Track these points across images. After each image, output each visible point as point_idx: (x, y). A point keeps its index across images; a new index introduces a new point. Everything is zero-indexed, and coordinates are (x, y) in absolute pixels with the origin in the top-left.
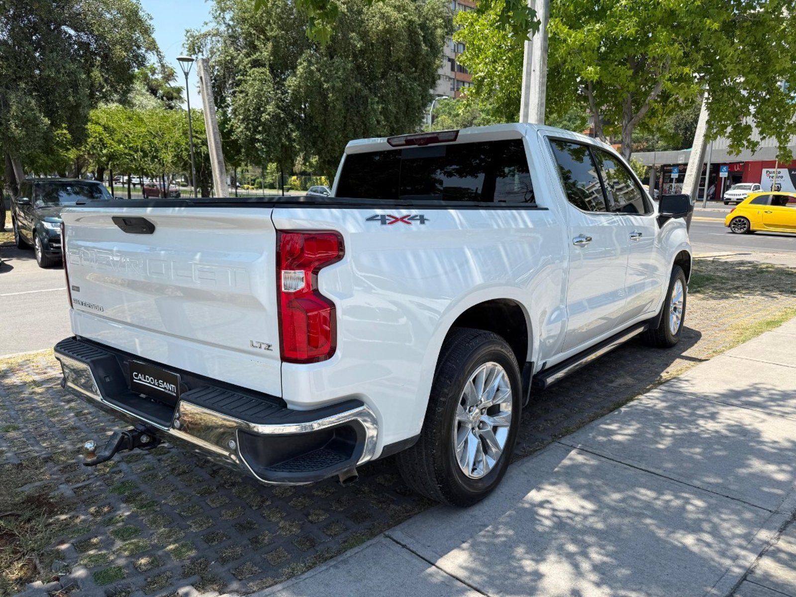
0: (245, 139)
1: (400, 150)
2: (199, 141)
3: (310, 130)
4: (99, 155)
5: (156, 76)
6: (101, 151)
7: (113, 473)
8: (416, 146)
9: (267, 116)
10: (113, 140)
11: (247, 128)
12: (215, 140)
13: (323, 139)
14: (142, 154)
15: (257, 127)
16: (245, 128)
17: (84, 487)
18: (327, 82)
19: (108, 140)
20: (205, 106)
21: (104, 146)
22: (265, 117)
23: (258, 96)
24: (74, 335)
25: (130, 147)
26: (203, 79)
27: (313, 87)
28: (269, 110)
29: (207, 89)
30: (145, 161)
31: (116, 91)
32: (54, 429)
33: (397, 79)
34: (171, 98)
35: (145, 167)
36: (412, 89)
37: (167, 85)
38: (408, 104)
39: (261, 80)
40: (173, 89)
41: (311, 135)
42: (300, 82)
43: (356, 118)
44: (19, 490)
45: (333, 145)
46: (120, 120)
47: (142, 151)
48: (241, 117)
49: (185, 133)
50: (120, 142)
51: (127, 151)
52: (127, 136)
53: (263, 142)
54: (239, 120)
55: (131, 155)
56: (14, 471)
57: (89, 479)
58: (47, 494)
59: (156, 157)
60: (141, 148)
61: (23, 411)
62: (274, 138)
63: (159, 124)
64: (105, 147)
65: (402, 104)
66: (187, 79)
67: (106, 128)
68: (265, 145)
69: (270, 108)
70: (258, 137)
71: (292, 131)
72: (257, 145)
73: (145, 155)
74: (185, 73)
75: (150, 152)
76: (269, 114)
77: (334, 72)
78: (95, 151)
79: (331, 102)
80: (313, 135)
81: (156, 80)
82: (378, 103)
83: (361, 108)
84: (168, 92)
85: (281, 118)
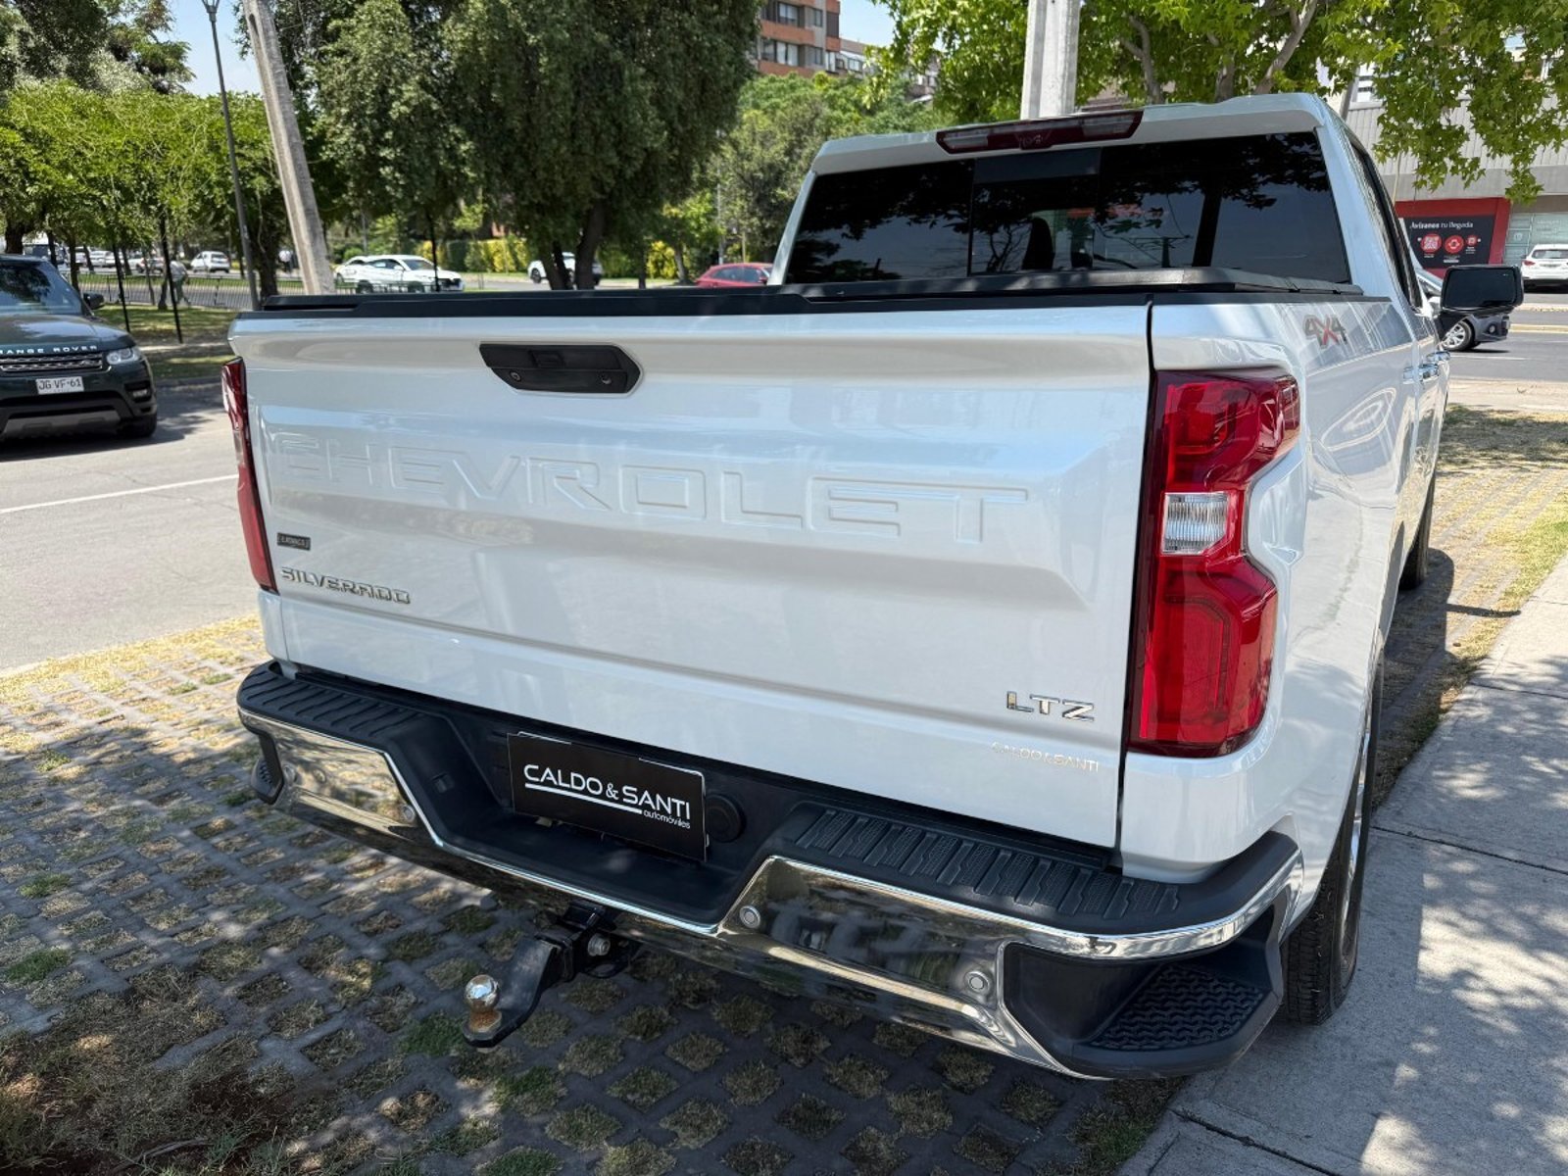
0: (356, 159)
1: (970, 162)
2: (248, 164)
3: (496, 139)
4: (18, 197)
5: (122, 18)
6: (23, 189)
7: (385, 993)
8: (1017, 151)
9: (403, 108)
10: (48, 162)
11: (360, 136)
12: (295, 161)
13: (526, 157)
14: (118, 193)
15: (382, 132)
16: (353, 135)
17: (327, 1040)
18: (535, 31)
19: (36, 166)
20: (265, 85)
21: (29, 177)
22: (397, 109)
23: (382, 64)
24: (267, 658)
25: (90, 180)
26: (258, 22)
27: (503, 43)
28: (407, 95)
29: (268, 45)
30: (127, 211)
31: (59, 47)
32: (162, 879)
33: (681, 28)
34: (160, 69)
35: (131, 225)
36: (713, 49)
37: (149, 37)
38: (704, 83)
39: (385, 28)
40: (164, 47)
41: (499, 149)
42: (475, 33)
43: (598, 112)
44: (160, 1066)
45: (549, 169)
46: (61, 117)
47: (118, 188)
48: (344, 111)
49: (213, 147)
50: (65, 167)
51: (83, 189)
52: (79, 153)
53: (397, 164)
54: (338, 116)
55: (94, 198)
56: (120, 1011)
57: (328, 1017)
58: (239, 1072)
59: (153, 201)
60: (116, 179)
61: (56, 831)
62: (419, 155)
63: (153, 125)
64: (32, 182)
65: (692, 82)
66: (213, 22)
67: (29, 136)
68: (401, 172)
69: (410, 91)
70: (385, 153)
71: (458, 140)
72: (385, 171)
73: (128, 196)
74: (207, 7)
75: (138, 191)
76: (406, 103)
77: (549, 10)
78: (8, 190)
79: (545, 76)
80: (504, 148)
81: (123, 26)
82: (644, 77)
83: (609, 89)
84: (154, 56)
85: (433, 113)
